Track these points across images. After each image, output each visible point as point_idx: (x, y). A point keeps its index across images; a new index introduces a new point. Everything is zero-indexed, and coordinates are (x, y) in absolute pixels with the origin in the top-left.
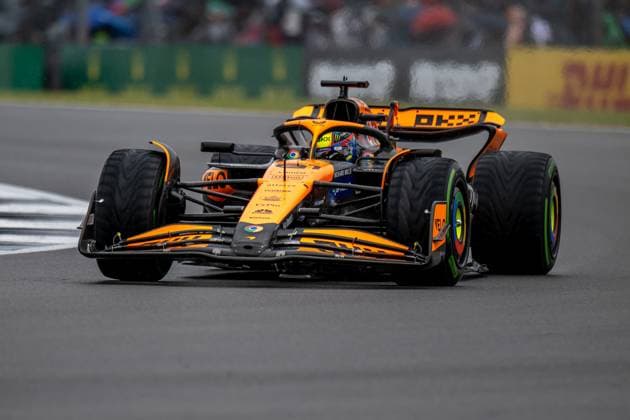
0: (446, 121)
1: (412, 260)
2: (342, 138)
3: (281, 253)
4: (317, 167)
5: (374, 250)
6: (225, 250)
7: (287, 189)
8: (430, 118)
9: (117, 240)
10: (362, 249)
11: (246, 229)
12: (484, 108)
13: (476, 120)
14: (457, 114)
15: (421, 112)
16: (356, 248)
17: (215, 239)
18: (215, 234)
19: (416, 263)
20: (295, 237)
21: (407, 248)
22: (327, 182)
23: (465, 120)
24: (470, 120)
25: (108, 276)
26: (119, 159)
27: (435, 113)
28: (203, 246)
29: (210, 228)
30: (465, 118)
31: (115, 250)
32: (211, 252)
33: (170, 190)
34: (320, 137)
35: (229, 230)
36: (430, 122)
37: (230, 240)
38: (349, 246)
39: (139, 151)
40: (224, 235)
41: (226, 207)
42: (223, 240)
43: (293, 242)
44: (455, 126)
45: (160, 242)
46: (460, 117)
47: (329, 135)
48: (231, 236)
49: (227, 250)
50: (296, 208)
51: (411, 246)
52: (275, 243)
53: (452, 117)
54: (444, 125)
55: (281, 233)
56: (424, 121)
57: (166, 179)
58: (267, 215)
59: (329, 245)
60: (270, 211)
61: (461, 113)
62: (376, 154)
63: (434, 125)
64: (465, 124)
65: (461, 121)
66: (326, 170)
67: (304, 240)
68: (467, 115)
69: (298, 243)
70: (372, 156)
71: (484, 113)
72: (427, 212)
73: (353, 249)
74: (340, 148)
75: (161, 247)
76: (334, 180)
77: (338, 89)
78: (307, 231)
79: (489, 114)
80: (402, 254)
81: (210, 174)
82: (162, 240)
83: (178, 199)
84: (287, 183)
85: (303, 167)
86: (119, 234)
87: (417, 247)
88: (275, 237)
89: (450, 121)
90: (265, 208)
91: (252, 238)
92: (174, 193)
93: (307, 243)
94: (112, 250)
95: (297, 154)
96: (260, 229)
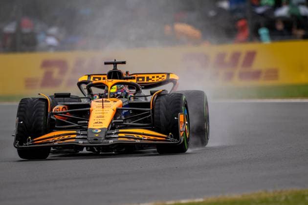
0: (151, 79)
1: (170, 141)
2: (121, 88)
3: (111, 141)
4: (115, 101)
5: (152, 138)
6: (85, 141)
7: (104, 112)
8: (143, 78)
9: (29, 140)
10: (146, 137)
11: (93, 131)
12: (169, 72)
13: (165, 78)
14: (155, 75)
15: (139, 76)
16: (144, 137)
17: (78, 137)
18: (78, 134)
19: (171, 142)
20: (115, 134)
21: (166, 136)
22: (121, 108)
23: (160, 78)
24: (163, 78)
25: (22, 158)
26: (25, 103)
27: (146, 76)
28: (74, 140)
29: (75, 132)
30: (160, 77)
31: (29, 145)
32: (78, 143)
33: (50, 116)
34: (111, 88)
35: (85, 132)
36: (143, 80)
37: (86, 137)
38: (140, 136)
39: (34, 99)
40: (82, 135)
41: (79, 122)
42: (82, 137)
43: (116, 136)
44: (155, 81)
45: (51, 140)
46: (157, 77)
47: (115, 87)
48: (86, 135)
49: (86, 141)
50: (112, 121)
51: (168, 135)
52: (107, 136)
53: (153, 77)
54: (150, 81)
55: (109, 132)
56: (141, 79)
57: (49, 111)
58: (101, 124)
59: (131, 137)
60: (101, 123)
61: (158, 75)
62: (134, 94)
63: (145, 81)
64: (160, 80)
65: (158, 79)
66: (119, 103)
67: (120, 135)
68: (160, 76)
69: (117, 136)
70: (133, 95)
71: (168, 74)
72: (176, 118)
73: (143, 138)
74: (120, 93)
75: (52, 142)
76: (123, 107)
77: (113, 65)
78: (120, 131)
79: (171, 75)
80: (164, 139)
81: (58, 108)
82: (51, 139)
83: (54, 120)
84: (104, 109)
85: (109, 102)
86: (30, 137)
87: (171, 135)
88: (107, 134)
89: (153, 79)
90: (99, 121)
91: (97, 135)
92: (52, 117)
93: (122, 136)
94: (27, 145)
95: (98, 97)
96: (99, 131)
